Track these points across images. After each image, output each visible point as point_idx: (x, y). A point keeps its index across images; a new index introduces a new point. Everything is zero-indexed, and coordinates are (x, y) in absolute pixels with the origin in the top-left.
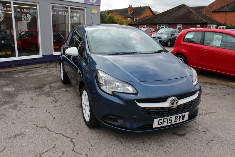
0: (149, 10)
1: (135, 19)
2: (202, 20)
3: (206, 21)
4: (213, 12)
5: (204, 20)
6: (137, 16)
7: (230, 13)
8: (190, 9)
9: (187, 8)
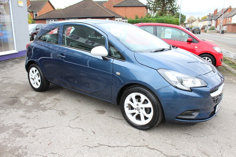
0: (49, 3)
1: (34, 13)
2: (110, 14)
3: (114, 15)
4: (114, 7)
5: (112, 14)
6: (36, 10)
7: (128, 8)
8: (96, 3)
9: (93, 2)
